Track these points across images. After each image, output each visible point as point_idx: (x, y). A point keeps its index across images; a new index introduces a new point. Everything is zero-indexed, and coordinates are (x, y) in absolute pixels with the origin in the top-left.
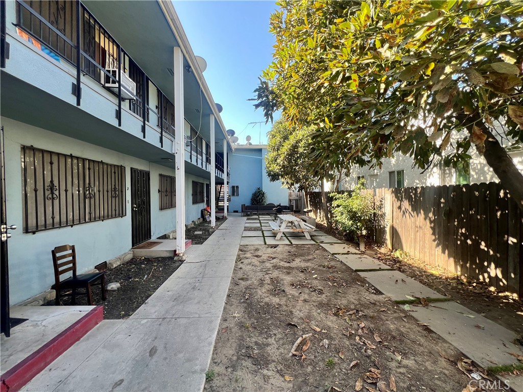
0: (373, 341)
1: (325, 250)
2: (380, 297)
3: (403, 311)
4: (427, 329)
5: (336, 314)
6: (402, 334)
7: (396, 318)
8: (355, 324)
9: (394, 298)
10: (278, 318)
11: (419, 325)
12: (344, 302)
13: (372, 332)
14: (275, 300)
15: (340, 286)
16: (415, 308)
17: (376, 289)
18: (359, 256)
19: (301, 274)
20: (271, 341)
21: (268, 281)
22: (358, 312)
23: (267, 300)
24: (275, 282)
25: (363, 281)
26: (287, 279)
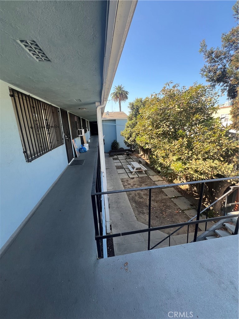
0: (164, 207)
1: (151, 179)
2: (167, 197)
3: (171, 200)
4: (175, 204)
5: (156, 202)
6: (170, 206)
7: (169, 202)
8: (160, 204)
9: (170, 197)
10: (144, 205)
11: (174, 203)
12: (158, 199)
13: (164, 206)
14: (141, 200)
15: (157, 194)
16: (174, 199)
17: (166, 195)
18: (162, 182)
19: (146, 191)
20: (144, 209)
21: (137, 194)
22: (161, 201)
23: (139, 200)
24: (139, 194)
25: (163, 192)
26: (142, 193)
